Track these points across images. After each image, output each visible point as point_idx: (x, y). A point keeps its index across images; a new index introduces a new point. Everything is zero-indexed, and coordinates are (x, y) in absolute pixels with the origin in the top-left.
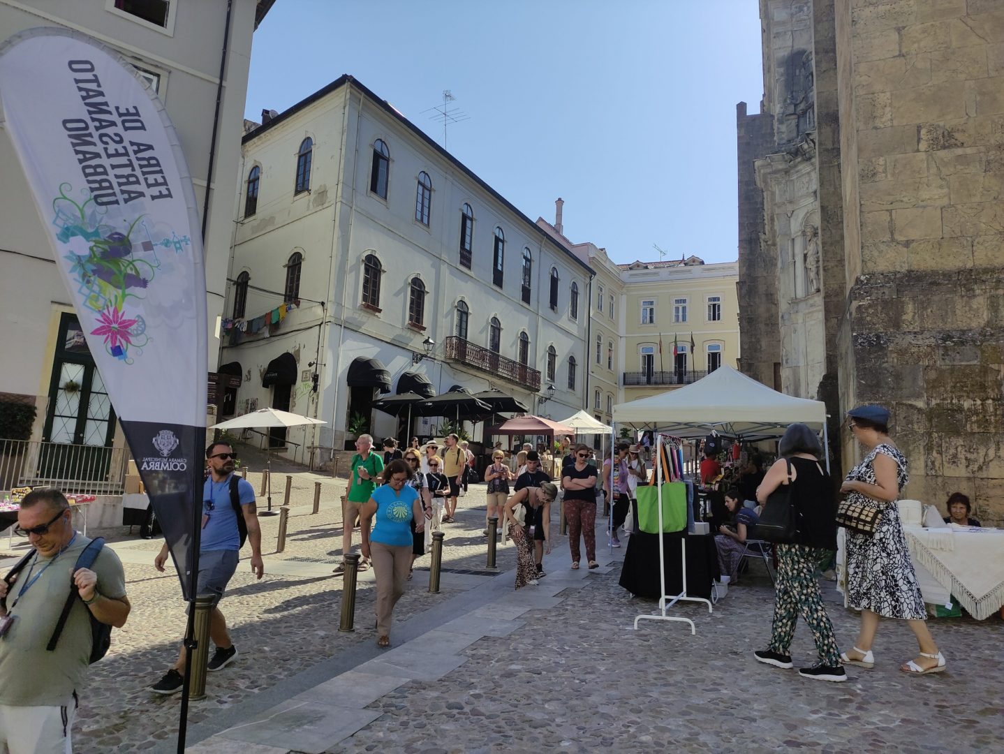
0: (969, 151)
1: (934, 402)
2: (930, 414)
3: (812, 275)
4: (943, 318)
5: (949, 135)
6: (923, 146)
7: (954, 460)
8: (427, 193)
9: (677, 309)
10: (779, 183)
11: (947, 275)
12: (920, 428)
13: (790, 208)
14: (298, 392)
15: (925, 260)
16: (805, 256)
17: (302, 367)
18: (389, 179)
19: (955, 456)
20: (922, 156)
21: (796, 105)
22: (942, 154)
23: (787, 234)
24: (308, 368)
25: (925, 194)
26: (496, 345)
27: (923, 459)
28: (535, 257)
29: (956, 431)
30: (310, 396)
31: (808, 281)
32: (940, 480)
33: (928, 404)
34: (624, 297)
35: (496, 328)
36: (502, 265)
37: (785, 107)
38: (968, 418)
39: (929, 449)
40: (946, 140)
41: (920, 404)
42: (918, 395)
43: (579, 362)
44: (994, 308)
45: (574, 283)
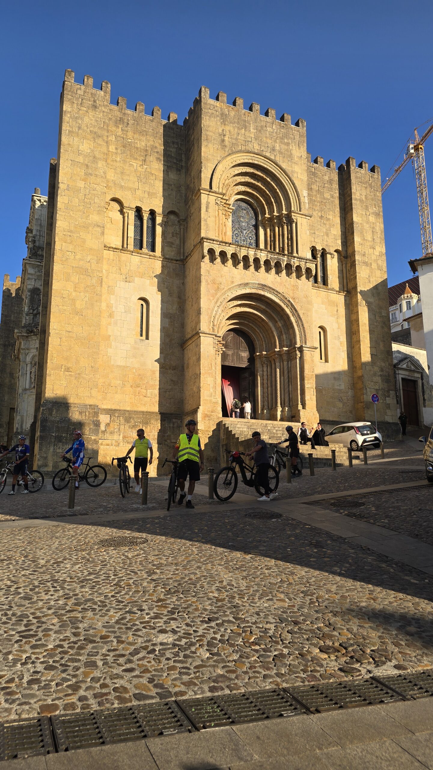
2: (56, 437)
3: (33, 380)
4: (62, 414)
5: (68, 368)
6: (62, 370)
7: (59, 448)
10: (24, 340)
11: (64, 404)
12: (53, 440)
13: (27, 351)
16: (31, 372)
20: (62, 372)
21: (34, 310)
22: (67, 373)
23: (25, 362)
25: (62, 382)
29: (60, 441)
31: (31, 383)
37: (29, 309)
39: (54, 445)
40: (68, 370)
41: (54, 435)
42: (53, 433)
44: (73, 413)
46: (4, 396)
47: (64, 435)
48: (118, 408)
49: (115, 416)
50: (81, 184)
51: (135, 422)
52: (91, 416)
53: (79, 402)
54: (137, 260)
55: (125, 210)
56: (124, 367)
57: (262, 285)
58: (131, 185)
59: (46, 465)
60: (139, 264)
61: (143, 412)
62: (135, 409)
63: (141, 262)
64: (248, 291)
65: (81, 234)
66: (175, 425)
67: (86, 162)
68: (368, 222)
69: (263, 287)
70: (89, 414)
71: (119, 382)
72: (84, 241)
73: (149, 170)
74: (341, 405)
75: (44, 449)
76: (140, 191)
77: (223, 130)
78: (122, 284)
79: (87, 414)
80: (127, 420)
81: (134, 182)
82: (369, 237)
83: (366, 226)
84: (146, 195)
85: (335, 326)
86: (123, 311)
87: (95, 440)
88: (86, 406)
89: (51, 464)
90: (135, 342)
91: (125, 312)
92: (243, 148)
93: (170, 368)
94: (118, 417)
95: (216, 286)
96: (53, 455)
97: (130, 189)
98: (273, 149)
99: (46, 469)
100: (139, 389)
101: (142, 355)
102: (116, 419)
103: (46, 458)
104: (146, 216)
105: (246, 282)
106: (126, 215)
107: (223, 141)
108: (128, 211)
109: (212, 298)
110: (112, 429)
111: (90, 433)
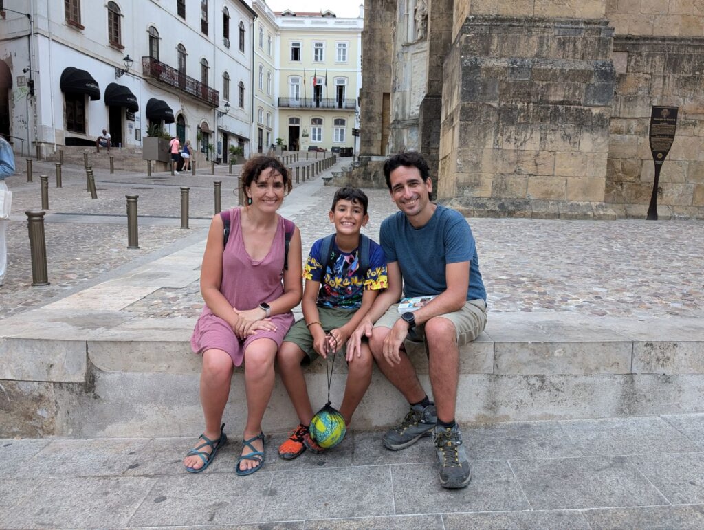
1: (502, 104)
2: (500, 111)
4: (513, 49)
7: (509, 140)
9: (316, 50)
11: (518, 20)
12: (493, 119)
14: (16, 95)
15: (507, 9)
16: (416, 10)
17: (16, 73)
19: (510, 137)
24: (23, 74)
26: (183, 67)
27: (493, 138)
29: (511, 121)
30: (27, 99)
31: (416, 30)
32: (500, 151)
33: (499, 105)
34: (278, 38)
35: (182, 53)
38: (519, 113)
39: (497, 132)
41: (495, 105)
42: (495, 99)
43: (247, 86)
44: (541, 45)
45: (241, 22)
46: (374, 76)
47: (519, 105)
48: (648, 32)
49: (640, 54)
51: (695, 70)
53: (558, 14)
59: (477, 184)
70: (585, 45)
75: (472, 141)
79: (579, 45)
80: (673, 63)
87: (600, 116)
88: (577, 23)
89: (488, 180)
94: (648, 56)
96: (495, 158)
99: (477, 193)
102: (642, 62)
103: (476, 165)
110: (632, 90)
111: (586, 100)
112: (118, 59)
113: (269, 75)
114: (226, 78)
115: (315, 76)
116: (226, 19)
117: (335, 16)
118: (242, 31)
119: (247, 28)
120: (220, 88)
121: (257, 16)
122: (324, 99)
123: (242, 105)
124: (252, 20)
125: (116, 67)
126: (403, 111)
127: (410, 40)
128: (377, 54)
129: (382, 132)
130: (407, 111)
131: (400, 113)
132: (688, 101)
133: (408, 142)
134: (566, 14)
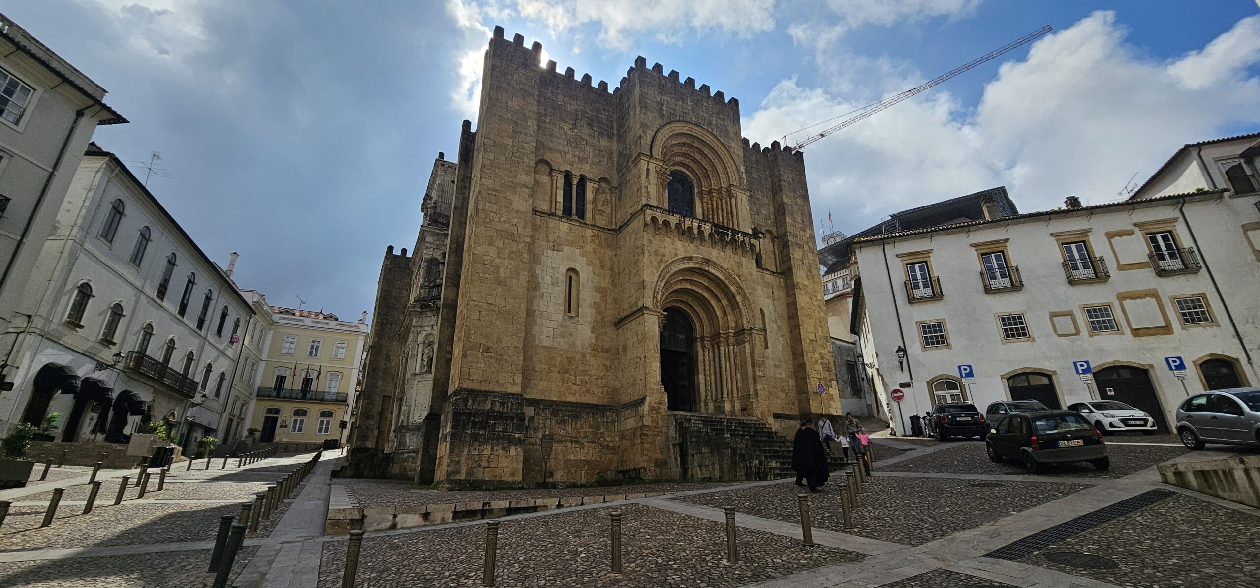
0: (493, 355)
1: (473, 431)
2: (471, 435)
3: (425, 363)
4: (479, 405)
5: (488, 348)
6: (481, 350)
8: (144, 242)
9: (312, 347)
10: (416, 317)
11: (482, 392)
12: (468, 439)
13: (419, 329)
15: (476, 386)
16: (423, 354)
18: (119, 228)
19: (476, 448)
20: (480, 353)
21: (430, 283)
22: (485, 354)
23: (414, 341)
25: (479, 365)
26: (167, 359)
27: (467, 448)
28: (214, 296)
29: (476, 440)
31: (422, 366)
32: (471, 455)
33: (471, 432)
34: (272, 332)
35: (171, 346)
36: (188, 300)
37: (425, 281)
38: (481, 436)
39: (469, 445)
40: (487, 350)
41: (469, 432)
42: (468, 429)
43: (228, 377)
44: (492, 404)
45: (238, 318)
46: (377, 382)
47: (481, 432)
48: (544, 398)
49: (540, 408)
50: (509, 141)
51: (563, 416)
52: (514, 407)
53: (500, 390)
54: (566, 227)
55: (553, 174)
56: (550, 347)
57: (706, 259)
58: (561, 148)
59: (458, 472)
60: (568, 231)
61: (572, 403)
62: (563, 399)
63: (570, 229)
64: (691, 265)
65: (508, 194)
66: (609, 420)
67: (515, 119)
68: (797, 204)
69: (708, 261)
70: (512, 405)
71: (544, 366)
72: (511, 202)
73: (579, 134)
74: (782, 395)
75: (456, 451)
76: (570, 155)
77: (661, 99)
78: (550, 252)
79: (510, 404)
80: (554, 414)
81: (563, 146)
82: (799, 219)
83: (796, 208)
84: (576, 160)
85: (772, 308)
86: (550, 282)
87: (519, 438)
88: (509, 394)
89: (464, 470)
90: (563, 319)
91: (552, 284)
92: (681, 119)
93: (602, 351)
94: (543, 408)
95: (659, 257)
96: (467, 459)
97: (560, 152)
98: (710, 123)
99: (457, 477)
100: (567, 375)
101: (571, 335)
102: (541, 411)
103: (458, 462)
104: (575, 182)
105: (690, 255)
106: (555, 178)
107: (662, 110)
108: (557, 175)
109: (655, 271)
110: (536, 425)
111: (513, 430)
112: (107, 355)
113: (253, 366)
114: (209, 369)
115: (308, 369)
116: (224, 315)
117: (337, 319)
118: (237, 326)
119: (242, 324)
120: (199, 379)
121: (255, 314)
122: (312, 391)
123: (217, 394)
124: (248, 317)
125: (98, 361)
126: (408, 419)
127: (418, 371)
128: (382, 364)
129: (378, 428)
130: (411, 419)
131: (405, 420)
132: (562, 431)
133: (410, 442)
134: (504, 390)
